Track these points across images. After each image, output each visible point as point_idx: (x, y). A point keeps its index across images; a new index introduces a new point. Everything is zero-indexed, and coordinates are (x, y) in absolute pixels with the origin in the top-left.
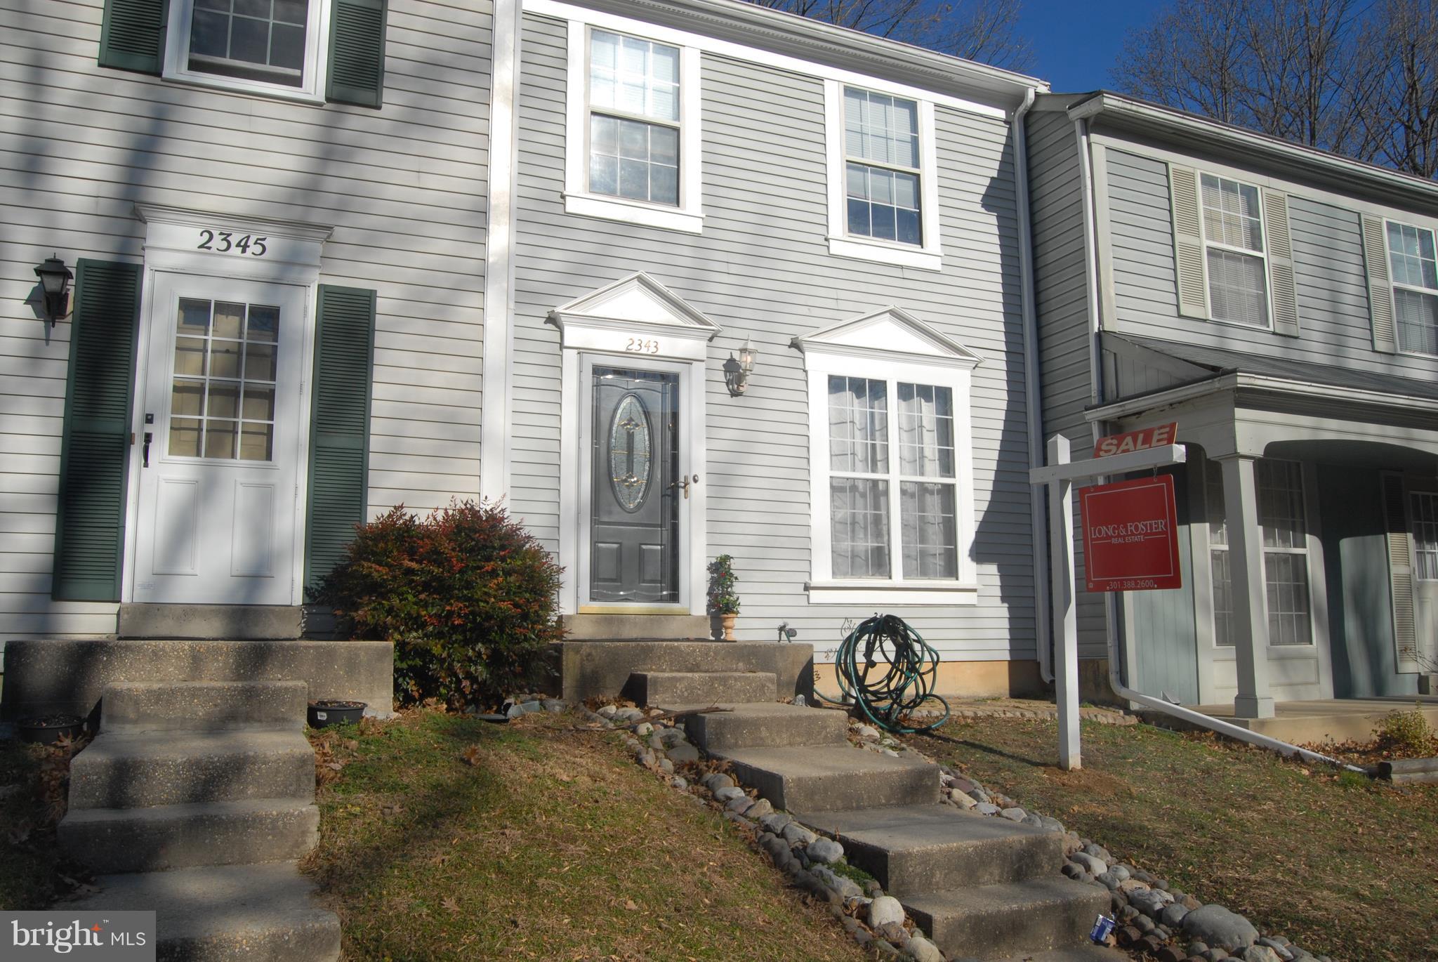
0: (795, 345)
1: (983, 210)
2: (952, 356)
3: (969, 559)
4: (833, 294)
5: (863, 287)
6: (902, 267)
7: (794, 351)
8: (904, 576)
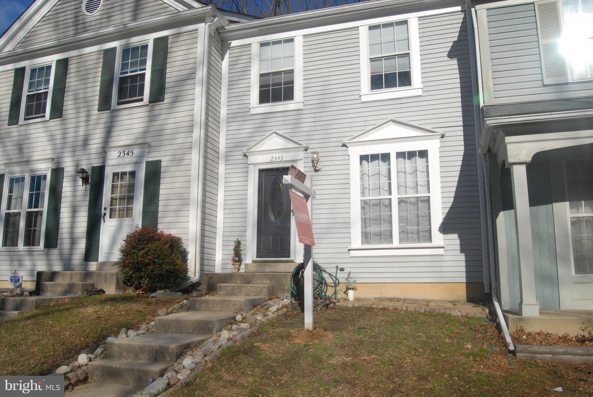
0: (344, 145)
1: (449, 59)
2: (428, 134)
3: (439, 232)
4: (364, 119)
5: (379, 113)
6: (400, 98)
7: (344, 148)
8: (400, 242)
